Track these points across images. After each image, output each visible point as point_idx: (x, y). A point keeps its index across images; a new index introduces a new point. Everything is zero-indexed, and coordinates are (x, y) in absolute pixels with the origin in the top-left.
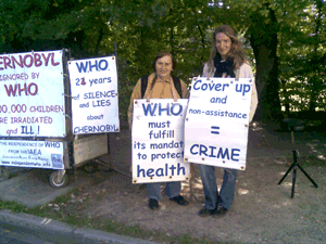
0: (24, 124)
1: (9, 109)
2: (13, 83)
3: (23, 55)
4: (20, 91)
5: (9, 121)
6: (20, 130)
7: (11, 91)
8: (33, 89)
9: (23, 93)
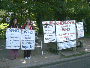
0: (67, 38)
1: (63, 35)
2: (64, 28)
3: (68, 21)
4: (66, 30)
5: (63, 38)
6: (66, 40)
7: (63, 30)
8: (69, 29)
9: (67, 30)
